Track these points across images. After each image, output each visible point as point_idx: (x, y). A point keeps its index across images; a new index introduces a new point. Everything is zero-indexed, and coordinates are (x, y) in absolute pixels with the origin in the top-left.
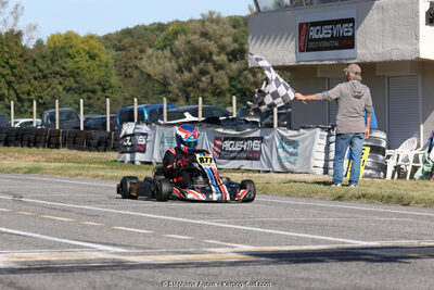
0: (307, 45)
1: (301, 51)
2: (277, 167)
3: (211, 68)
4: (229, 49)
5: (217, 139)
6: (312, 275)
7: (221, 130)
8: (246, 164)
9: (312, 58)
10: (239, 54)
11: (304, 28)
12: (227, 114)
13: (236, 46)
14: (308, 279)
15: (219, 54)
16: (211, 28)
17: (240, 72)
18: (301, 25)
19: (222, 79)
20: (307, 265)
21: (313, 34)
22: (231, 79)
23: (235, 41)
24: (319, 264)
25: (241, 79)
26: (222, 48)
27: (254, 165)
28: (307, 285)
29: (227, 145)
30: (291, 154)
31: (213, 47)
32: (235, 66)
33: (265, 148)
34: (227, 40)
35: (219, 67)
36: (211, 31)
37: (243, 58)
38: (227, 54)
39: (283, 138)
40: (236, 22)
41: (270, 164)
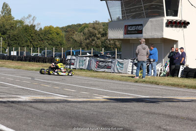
0: (127, 32)
1: (125, 34)
2: (116, 71)
3: (96, 39)
4: (102, 33)
5: (97, 62)
6: (128, 107)
7: (98, 59)
8: (106, 70)
9: (129, 37)
10: (105, 34)
11: (126, 27)
12: (101, 54)
13: (104, 32)
14: (126, 108)
15: (98, 34)
16: (96, 26)
17: (105, 40)
18: (125, 26)
19: (99, 42)
20: (126, 103)
21: (129, 29)
22: (102, 42)
23: (104, 30)
25: (105, 42)
27: (109, 70)
29: (100, 64)
30: (121, 67)
31: (96, 32)
32: (103, 38)
33: (113, 65)
34: (101, 30)
35: (98, 39)
36: (96, 27)
37: (106, 36)
38: (101, 35)
39: (118, 62)
40: (104, 24)
41: (114, 70)
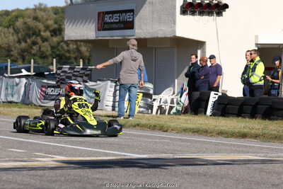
0: (103, 26)
1: (99, 30)
3: (39, 40)
4: (51, 28)
5: (43, 87)
6: (104, 176)
7: (45, 81)
9: (106, 35)
10: (58, 31)
11: (101, 15)
12: (49, 71)
13: (56, 26)
14: (101, 179)
15: (45, 31)
16: (40, 14)
17: (59, 43)
18: (99, 14)
19: (46, 48)
20: (101, 170)
21: (107, 19)
22: (53, 48)
23: (56, 23)
24: (109, 169)
25: (59, 48)
26: (47, 28)
28: (100, 182)
29: (49, 91)
30: (91, 97)
31: (41, 26)
32: (55, 39)
34: (50, 22)
35: (45, 40)
36: (40, 16)
37: (60, 34)
38: (51, 32)
39: (86, 87)
40: (56, 10)
